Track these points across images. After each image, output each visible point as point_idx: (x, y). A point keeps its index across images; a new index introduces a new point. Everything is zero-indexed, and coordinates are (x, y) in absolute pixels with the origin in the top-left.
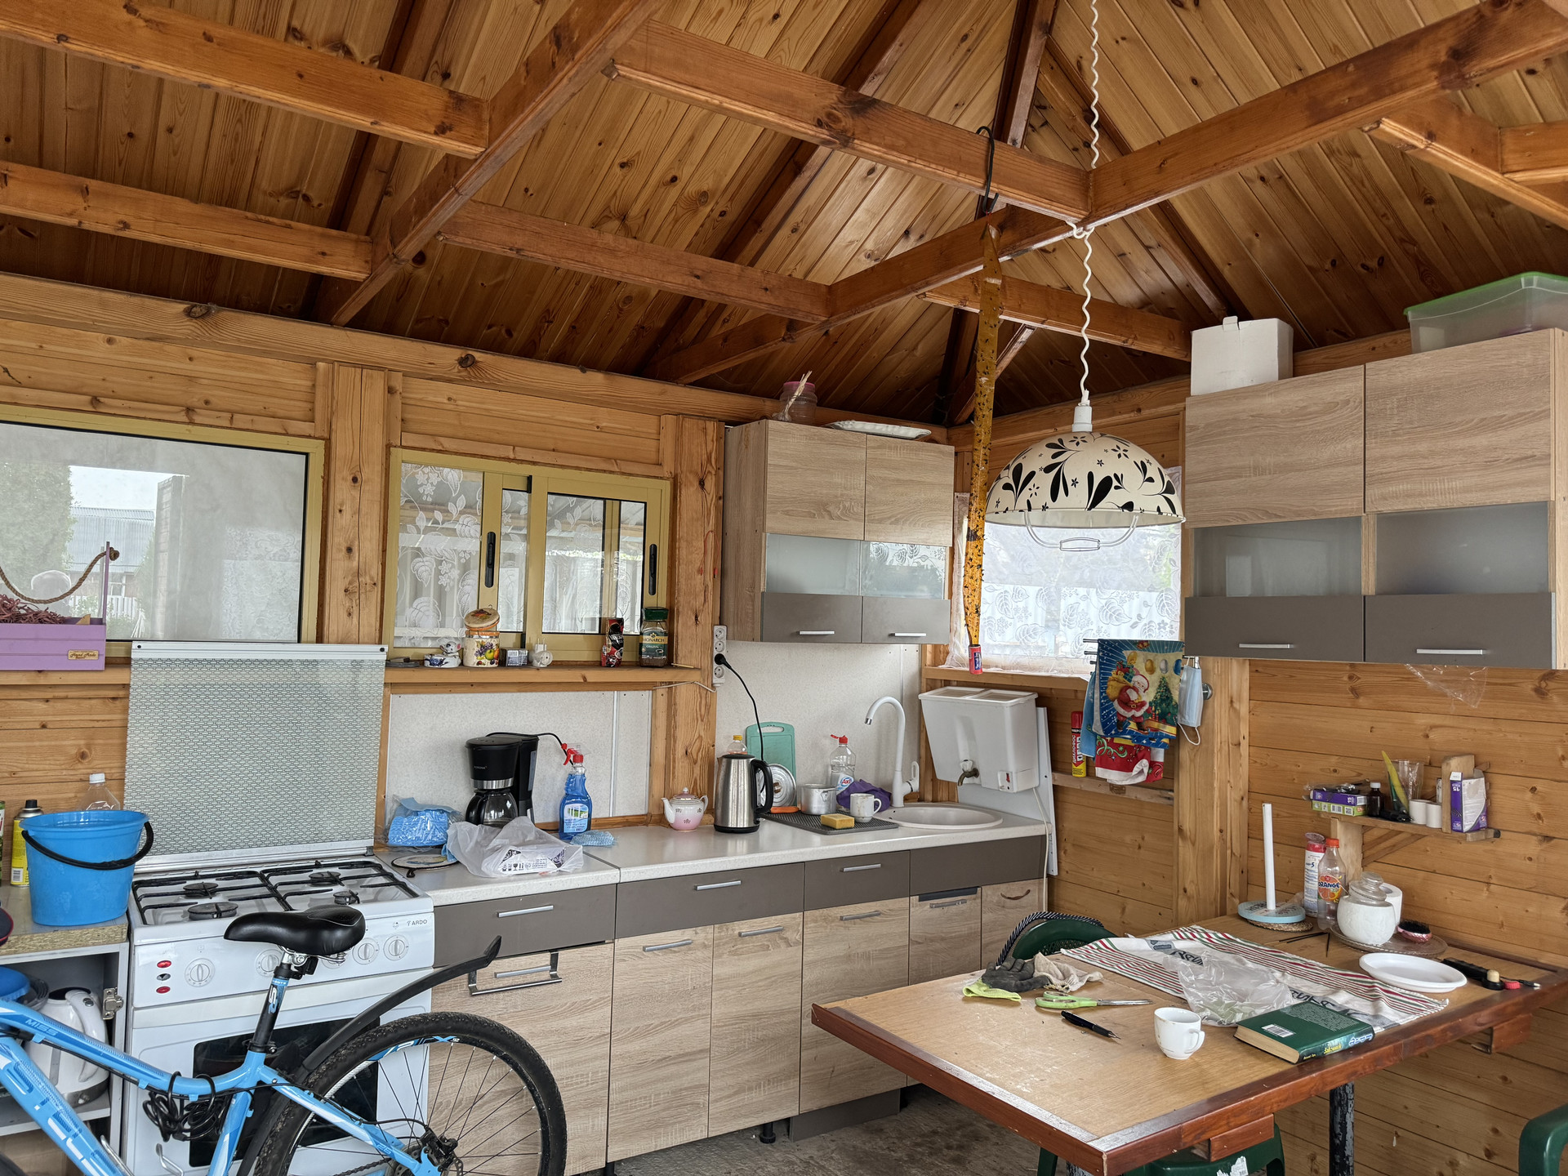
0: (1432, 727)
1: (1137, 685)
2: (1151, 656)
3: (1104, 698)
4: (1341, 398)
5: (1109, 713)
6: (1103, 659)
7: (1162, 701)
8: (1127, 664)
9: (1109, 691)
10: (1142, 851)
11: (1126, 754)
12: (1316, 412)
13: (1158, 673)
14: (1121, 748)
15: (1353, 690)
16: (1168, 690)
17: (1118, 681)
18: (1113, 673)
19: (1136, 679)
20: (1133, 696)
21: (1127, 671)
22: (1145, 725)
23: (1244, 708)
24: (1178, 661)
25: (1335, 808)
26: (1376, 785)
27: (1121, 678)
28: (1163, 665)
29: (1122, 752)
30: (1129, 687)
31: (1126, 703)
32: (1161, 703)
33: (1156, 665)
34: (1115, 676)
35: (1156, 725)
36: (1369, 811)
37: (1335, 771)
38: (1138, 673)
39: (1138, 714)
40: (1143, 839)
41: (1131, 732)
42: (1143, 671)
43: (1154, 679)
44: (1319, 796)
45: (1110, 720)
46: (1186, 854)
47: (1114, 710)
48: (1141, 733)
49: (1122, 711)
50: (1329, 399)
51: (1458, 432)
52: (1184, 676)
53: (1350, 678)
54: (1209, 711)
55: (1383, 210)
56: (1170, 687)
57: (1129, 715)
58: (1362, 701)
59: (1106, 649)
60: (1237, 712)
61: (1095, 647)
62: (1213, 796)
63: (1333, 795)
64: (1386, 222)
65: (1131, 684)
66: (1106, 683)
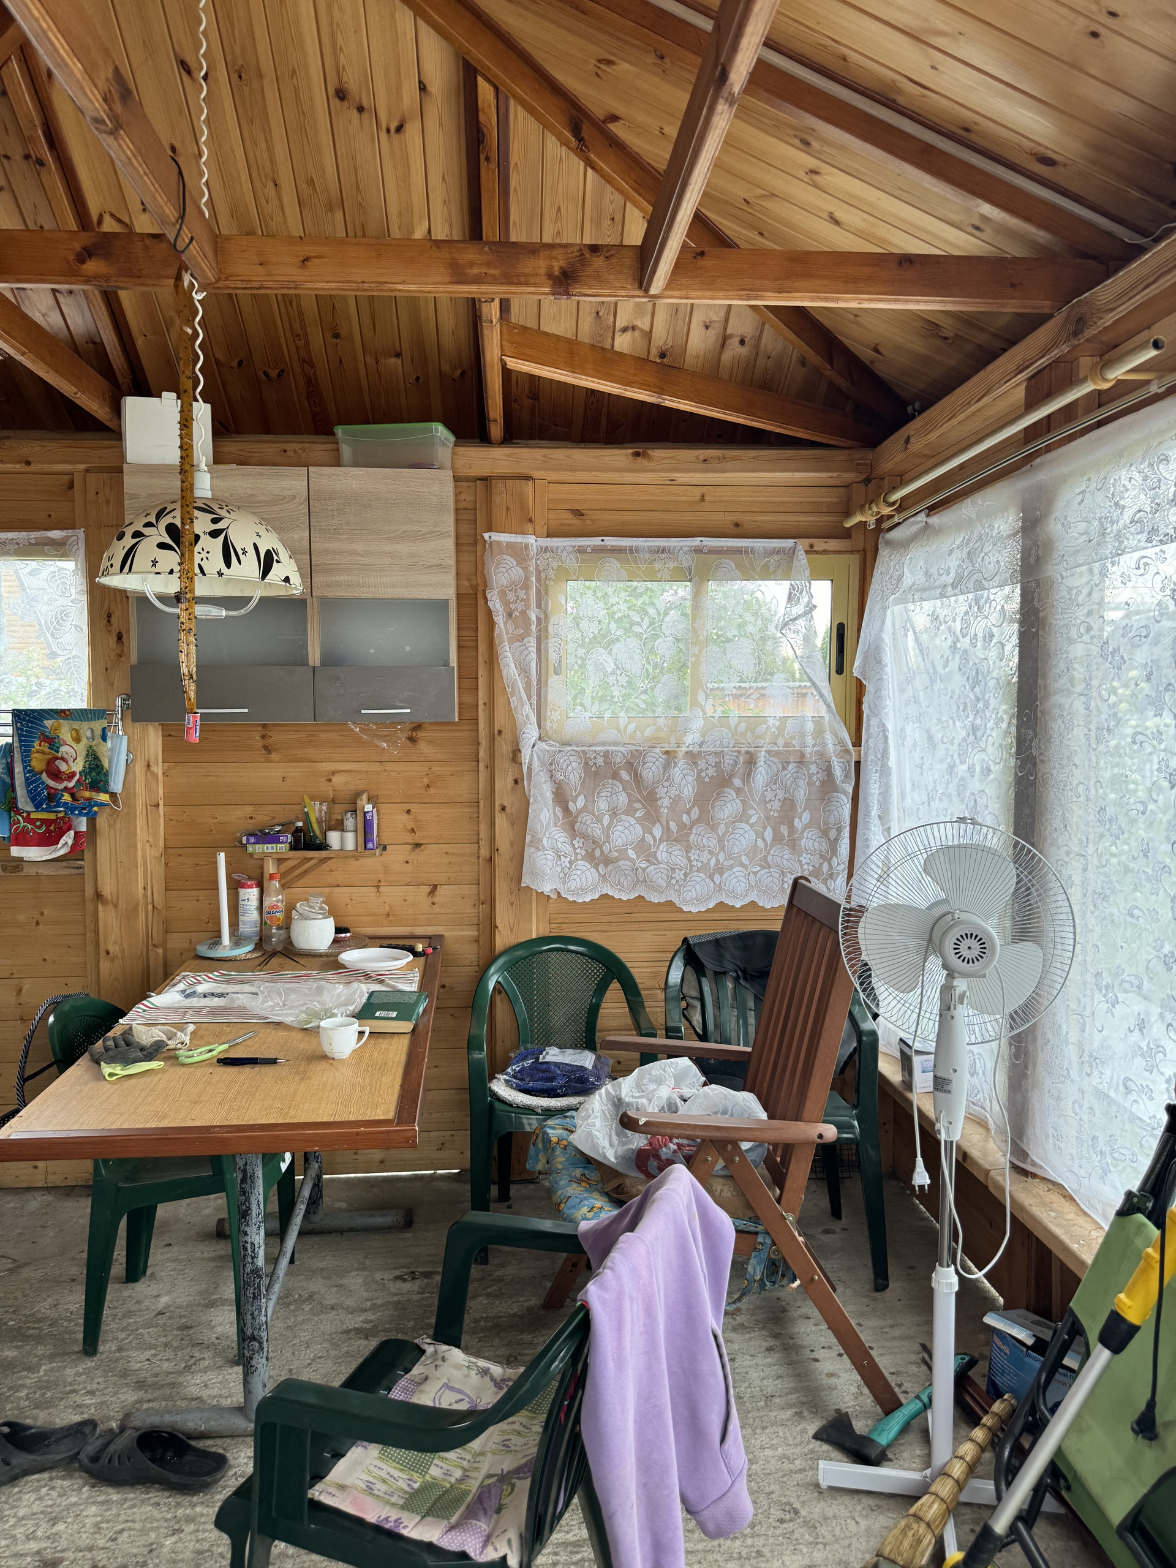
0: (333, 773)
1: (66, 756)
2: (76, 725)
3: (29, 772)
4: (288, 493)
5: (37, 787)
6: (22, 730)
7: (91, 769)
8: (52, 735)
9: (34, 763)
10: (41, 927)
11: (44, 828)
12: (264, 502)
13: (84, 741)
14: (38, 823)
15: (265, 747)
16: (96, 758)
17: (43, 753)
18: (36, 744)
19: (63, 749)
20: (63, 767)
21: (52, 742)
22: (78, 795)
23: (158, 769)
24: (104, 729)
25: (269, 848)
26: (300, 824)
27: (47, 750)
28: (89, 734)
29: (39, 827)
30: (58, 758)
31: (56, 775)
32: (90, 773)
33: (81, 733)
34: (38, 747)
35: (87, 794)
36: (294, 847)
37: (251, 818)
38: (65, 744)
39: (71, 785)
40: (42, 914)
41: (65, 804)
42: (69, 741)
43: (81, 748)
44: (252, 840)
45: (39, 794)
46: (108, 917)
47: (43, 783)
48: (76, 804)
49: (52, 783)
50: (277, 492)
51: (387, 539)
52: (109, 744)
53: (263, 737)
54: (131, 776)
55: (299, 331)
56: (99, 754)
57: (61, 786)
58: (274, 756)
59: (24, 719)
60: (155, 776)
61: (8, 718)
62: (136, 857)
63: (265, 836)
64: (298, 342)
65: (59, 755)
66: (29, 756)
